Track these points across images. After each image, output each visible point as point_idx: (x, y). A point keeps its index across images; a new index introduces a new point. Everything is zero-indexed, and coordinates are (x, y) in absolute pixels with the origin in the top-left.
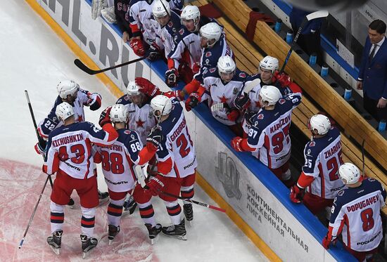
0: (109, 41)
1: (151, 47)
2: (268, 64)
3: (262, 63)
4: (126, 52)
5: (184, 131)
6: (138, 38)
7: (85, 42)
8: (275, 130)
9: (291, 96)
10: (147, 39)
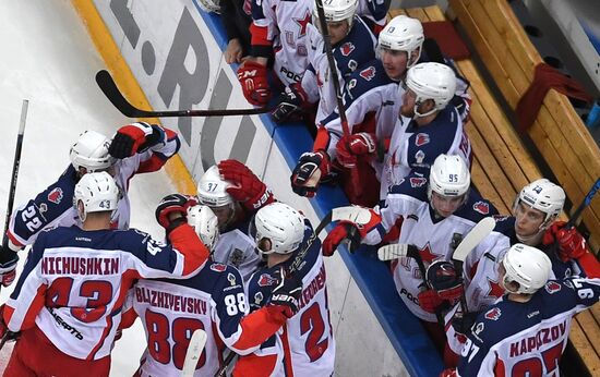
0: (191, 50)
1: (288, 90)
2: (540, 197)
3: (529, 191)
4: (224, 86)
5: (319, 297)
6: (261, 61)
7: (133, 40)
8: (523, 350)
9: (577, 282)
10: (283, 69)
